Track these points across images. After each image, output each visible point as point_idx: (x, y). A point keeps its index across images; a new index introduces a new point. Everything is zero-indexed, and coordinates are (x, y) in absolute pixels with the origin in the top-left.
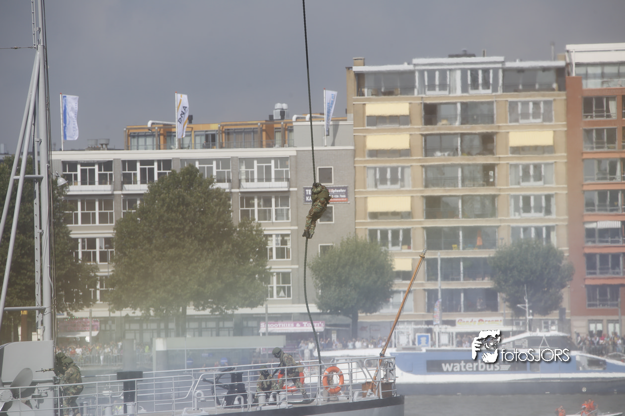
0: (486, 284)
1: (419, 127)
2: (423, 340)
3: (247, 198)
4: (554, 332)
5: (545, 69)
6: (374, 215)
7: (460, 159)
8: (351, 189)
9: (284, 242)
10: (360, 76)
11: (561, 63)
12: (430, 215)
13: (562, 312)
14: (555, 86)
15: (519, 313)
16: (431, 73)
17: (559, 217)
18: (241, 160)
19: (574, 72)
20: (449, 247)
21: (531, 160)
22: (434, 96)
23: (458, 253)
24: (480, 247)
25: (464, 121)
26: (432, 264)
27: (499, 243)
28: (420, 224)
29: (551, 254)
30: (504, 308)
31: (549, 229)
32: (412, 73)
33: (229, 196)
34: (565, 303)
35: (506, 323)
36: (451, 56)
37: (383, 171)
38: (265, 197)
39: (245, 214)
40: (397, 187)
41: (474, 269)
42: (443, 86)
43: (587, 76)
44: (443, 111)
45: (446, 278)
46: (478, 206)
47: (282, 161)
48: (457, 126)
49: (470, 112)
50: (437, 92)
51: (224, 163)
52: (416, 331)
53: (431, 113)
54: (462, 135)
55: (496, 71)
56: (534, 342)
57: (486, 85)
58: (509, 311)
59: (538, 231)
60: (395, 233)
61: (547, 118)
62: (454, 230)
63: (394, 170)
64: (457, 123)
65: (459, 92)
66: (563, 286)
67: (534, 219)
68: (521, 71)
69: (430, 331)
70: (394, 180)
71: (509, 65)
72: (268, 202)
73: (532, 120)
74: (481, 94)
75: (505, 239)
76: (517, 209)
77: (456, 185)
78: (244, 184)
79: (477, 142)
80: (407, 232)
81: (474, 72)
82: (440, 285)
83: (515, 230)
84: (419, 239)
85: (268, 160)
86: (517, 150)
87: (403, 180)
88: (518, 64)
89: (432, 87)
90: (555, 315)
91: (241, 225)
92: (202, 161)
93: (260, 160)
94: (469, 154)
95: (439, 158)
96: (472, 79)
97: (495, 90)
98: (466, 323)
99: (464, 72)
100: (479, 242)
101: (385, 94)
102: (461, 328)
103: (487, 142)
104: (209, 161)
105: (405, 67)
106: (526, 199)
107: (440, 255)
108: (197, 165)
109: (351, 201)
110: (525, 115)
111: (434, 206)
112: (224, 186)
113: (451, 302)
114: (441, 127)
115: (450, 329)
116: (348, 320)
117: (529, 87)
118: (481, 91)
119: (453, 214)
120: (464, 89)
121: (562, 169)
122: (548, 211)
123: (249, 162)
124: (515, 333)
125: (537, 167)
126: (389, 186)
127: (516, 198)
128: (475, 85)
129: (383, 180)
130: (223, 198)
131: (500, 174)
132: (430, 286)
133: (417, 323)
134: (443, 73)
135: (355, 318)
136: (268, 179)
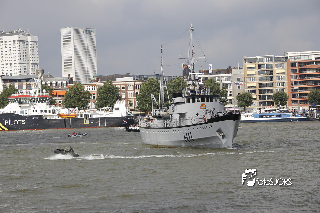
0: (271, 100)
1: (257, 69)
2: (259, 112)
3: (223, 84)
4: (285, 109)
5: (283, 57)
6: (249, 87)
7: (266, 76)
8: (244, 82)
9: (231, 93)
10: (245, 60)
11: (286, 56)
12: (260, 87)
13: (287, 105)
14: (285, 61)
15: (278, 106)
16: (260, 59)
17: (286, 86)
18: (222, 77)
19: (289, 58)
20: (264, 93)
21: (280, 75)
22: (260, 63)
23: (266, 94)
24: (270, 93)
25: (267, 68)
26: (260, 96)
27: (274, 92)
28: (258, 89)
29: (284, 94)
30: (275, 105)
31: (284, 89)
32: (256, 58)
33: (219, 84)
34: (287, 104)
35: (275, 108)
36: (264, 55)
37: (250, 78)
38: (227, 84)
39: (223, 87)
40: (253, 81)
41: (269, 97)
42: (262, 61)
43: (291, 58)
44: (262, 66)
45: (263, 99)
46: (269, 85)
47: (230, 77)
48: (265, 69)
49: (267, 66)
50: (261, 62)
51: (219, 77)
52: (257, 110)
53: (260, 66)
54: (266, 71)
55: (273, 58)
56: (281, 111)
57: (271, 61)
58: (276, 106)
59: (282, 89)
60: (253, 90)
61: (283, 67)
62: (265, 90)
63: (253, 78)
64: (265, 68)
65: (265, 62)
66: (287, 100)
67: (281, 87)
68: (278, 58)
69: (260, 110)
70: (253, 80)
71: (275, 57)
72: (227, 85)
73: (280, 67)
74: (270, 63)
75: (275, 91)
76: (277, 85)
77: (265, 81)
78: (222, 81)
79: (269, 72)
80: (255, 90)
81: (268, 58)
82: (262, 101)
83: (277, 89)
84: (258, 91)
85: (227, 76)
86: (277, 73)
87: (254, 80)
88: (277, 56)
89: (260, 61)
90: (285, 106)
91: (222, 89)
92: (214, 77)
93: (225, 77)
94: (268, 74)
95: (261, 76)
96: (268, 60)
97: (273, 62)
98: (268, 108)
99: (266, 58)
100: (270, 92)
101: (250, 63)
102: (266, 109)
103: (271, 72)
104: (215, 77)
105: (255, 57)
106: (279, 83)
107: (262, 95)
108: (213, 78)
109: (244, 84)
110: (279, 67)
111: (261, 85)
112: (219, 82)
113: (264, 104)
114: (262, 69)
115: (264, 109)
116: (244, 108)
117: (280, 61)
118: (270, 62)
119: (264, 87)
120: (267, 62)
121: (286, 77)
122: (284, 86)
123: (223, 77)
124: (277, 110)
125: (282, 77)
126: (251, 81)
127: (277, 83)
128: (269, 61)
129: (250, 80)
130: (218, 84)
131: (274, 78)
132: (260, 101)
133: (257, 108)
134: (262, 58)
135: (245, 107)
136: (227, 80)
